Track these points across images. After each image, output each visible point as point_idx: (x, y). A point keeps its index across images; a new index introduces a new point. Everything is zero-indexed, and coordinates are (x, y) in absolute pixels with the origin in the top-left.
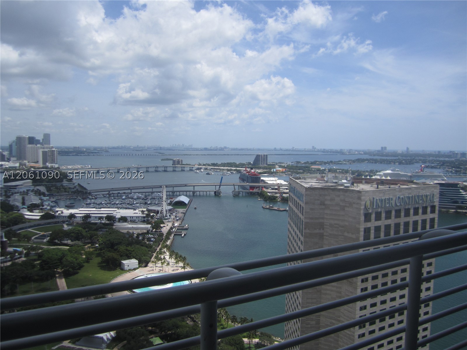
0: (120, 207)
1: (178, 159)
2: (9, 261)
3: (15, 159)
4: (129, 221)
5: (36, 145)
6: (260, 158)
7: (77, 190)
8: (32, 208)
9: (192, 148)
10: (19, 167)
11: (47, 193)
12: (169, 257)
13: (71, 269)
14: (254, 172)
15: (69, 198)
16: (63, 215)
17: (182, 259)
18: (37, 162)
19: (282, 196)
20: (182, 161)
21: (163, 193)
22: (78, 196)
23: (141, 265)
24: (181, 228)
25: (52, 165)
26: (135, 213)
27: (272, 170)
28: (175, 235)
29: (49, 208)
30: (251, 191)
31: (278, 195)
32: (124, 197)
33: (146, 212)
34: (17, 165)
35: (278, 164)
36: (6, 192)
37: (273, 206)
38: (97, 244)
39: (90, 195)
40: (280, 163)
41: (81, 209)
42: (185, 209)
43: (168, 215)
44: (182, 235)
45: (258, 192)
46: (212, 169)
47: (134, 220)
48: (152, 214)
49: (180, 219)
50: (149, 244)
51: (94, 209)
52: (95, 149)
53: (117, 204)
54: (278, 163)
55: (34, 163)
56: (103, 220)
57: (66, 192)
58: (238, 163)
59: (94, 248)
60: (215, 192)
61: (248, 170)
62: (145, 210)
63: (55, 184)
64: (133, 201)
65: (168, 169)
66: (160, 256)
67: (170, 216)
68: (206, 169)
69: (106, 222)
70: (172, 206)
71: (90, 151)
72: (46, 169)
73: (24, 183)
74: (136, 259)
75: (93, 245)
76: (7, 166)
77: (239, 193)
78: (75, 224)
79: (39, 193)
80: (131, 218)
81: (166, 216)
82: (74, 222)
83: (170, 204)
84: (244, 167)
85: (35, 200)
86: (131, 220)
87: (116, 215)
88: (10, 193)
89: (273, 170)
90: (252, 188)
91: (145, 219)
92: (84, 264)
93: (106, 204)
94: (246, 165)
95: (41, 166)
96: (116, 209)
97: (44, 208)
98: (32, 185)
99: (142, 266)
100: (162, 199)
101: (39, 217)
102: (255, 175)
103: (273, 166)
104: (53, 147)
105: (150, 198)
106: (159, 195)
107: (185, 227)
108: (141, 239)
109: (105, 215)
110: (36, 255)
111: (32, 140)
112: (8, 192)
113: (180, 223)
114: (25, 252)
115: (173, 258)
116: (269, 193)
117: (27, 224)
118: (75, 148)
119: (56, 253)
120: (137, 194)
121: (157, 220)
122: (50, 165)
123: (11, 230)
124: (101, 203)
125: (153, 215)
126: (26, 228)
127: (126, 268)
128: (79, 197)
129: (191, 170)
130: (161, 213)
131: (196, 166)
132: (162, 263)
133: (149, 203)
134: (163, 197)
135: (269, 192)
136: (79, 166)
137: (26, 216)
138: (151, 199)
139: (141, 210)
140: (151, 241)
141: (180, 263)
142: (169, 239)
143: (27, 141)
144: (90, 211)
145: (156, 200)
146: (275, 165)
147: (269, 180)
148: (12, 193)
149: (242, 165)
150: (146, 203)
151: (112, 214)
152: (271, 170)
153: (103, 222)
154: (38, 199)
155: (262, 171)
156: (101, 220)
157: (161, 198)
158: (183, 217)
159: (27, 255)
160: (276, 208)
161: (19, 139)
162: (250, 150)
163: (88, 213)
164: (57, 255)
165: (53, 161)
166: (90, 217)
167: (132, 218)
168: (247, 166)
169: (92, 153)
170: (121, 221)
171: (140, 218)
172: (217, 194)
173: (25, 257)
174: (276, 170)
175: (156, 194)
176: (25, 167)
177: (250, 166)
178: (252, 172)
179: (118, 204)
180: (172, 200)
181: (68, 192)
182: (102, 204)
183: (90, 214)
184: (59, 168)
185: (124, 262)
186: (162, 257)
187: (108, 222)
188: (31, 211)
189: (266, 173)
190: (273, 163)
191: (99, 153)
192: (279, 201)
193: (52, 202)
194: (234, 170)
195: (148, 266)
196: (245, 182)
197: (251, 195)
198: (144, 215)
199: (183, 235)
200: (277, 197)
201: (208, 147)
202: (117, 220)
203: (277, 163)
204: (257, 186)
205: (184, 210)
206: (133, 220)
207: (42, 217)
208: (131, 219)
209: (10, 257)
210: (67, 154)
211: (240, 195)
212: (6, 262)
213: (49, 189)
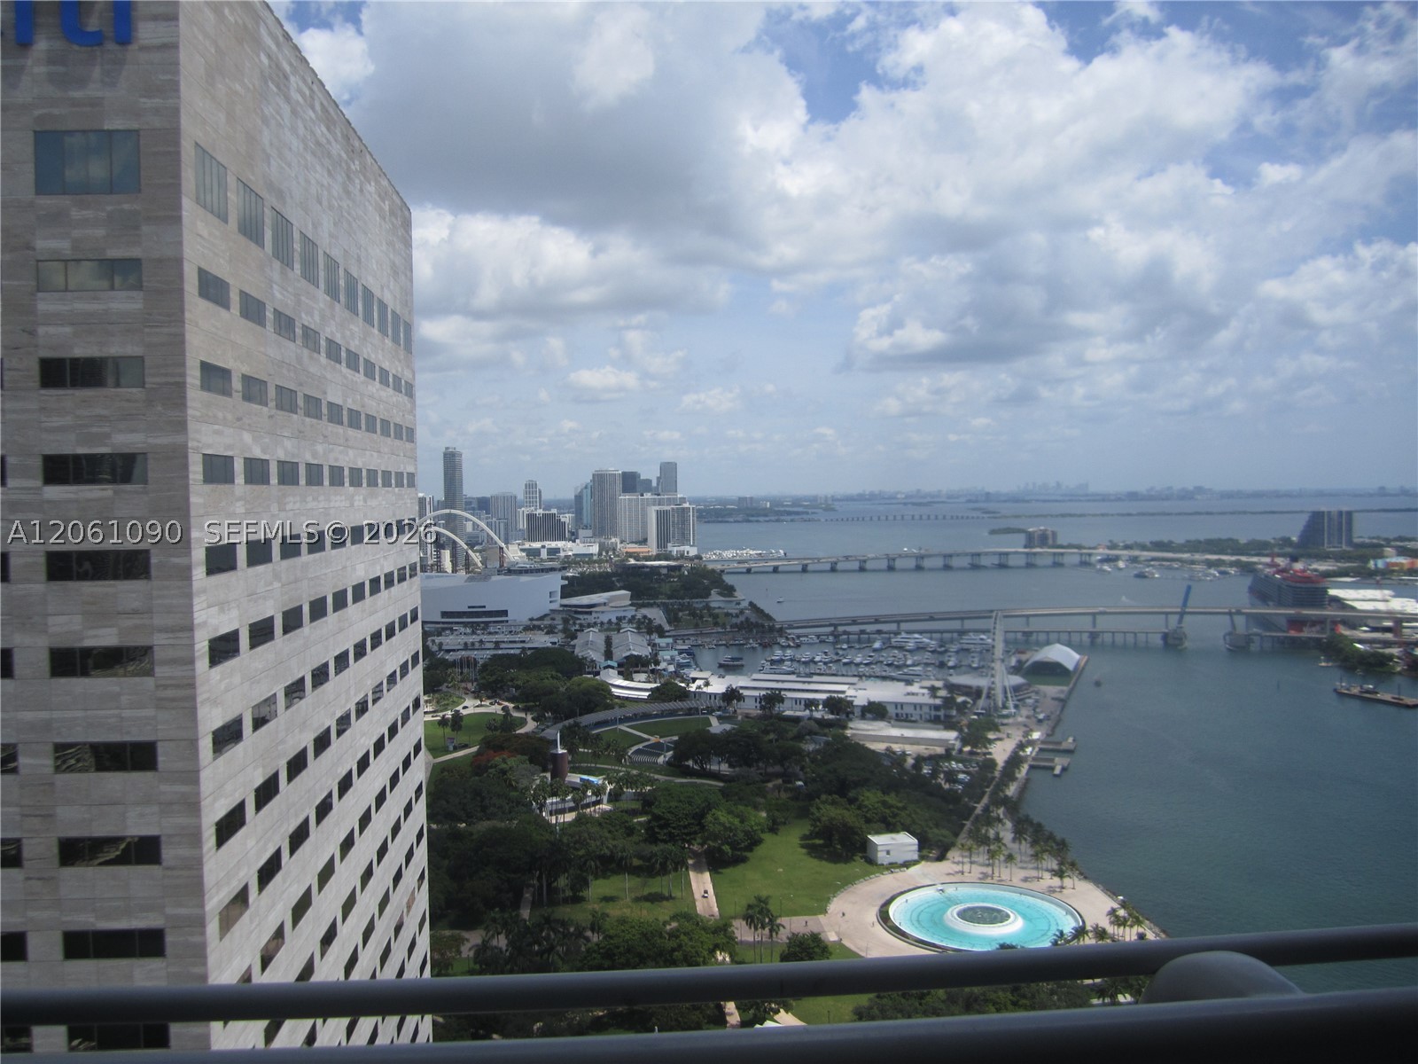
0: (867, 674)
1: (1042, 528)
2: (571, 810)
3: (589, 532)
4: (891, 718)
5: (642, 495)
6: (1323, 523)
7: (747, 619)
8: (629, 667)
9: (1087, 495)
10: (600, 554)
11: (667, 627)
12: (1012, 835)
13: (726, 848)
14: (1304, 571)
15: (724, 642)
16: (709, 690)
17: (1055, 847)
18: (644, 541)
19: (1411, 654)
20: (1054, 534)
21: (994, 634)
22: (748, 639)
23: (925, 852)
24: (1051, 747)
25: (682, 548)
26: (908, 694)
27: (1371, 564)
28: (1032, 767)
29: (672, 668)
30: (1293, 633)
31: (1395, 651)
32: (877, 645)
33: (943, 693)
34: (595, 549)
35: (1393, 543)
36: (565, 621)
37: (1374, 688)
38: (800, 780)
39: (781, 636)
40: (1401, 539)
41: (756, 676)
42: (1065, 688)
43: (1011, 704)
44: (1052, 769)
45: (1319, 640)
46: (1154, 559)
47: (907, 715)
48: (960, 699)
49: (1048, 718)
50: (950, 790)
51: (793, 677)
52: (797, 502)
53: (858, 665)
54: (1396, 539)
55: (636, 543)
56: (817, 710)
57: (716, 624)
58: (1243, 541)
59: (790, 790)
60: (1165, 637)
61: (1281, 562)
62: (939, 684)
63: (689, 603)
64: (905, 655)
65: (1012, 561)
66: (983, 831)
67: (1016, 707)
68: (1134, 560)
69: (826, 717)
70: (1023, 676)
71: (782, 509)
72: (666, 559)
73: (612, 599)
74: (913, 834)
75: (790, 782)
76: (570, 553)
77: (1248, 639)
78: (740, 718)
79: (647, 627)
80: (899, 707)
81: (1005, 707)
82: (738, 711)
83: (1017, 669)
84: (1266, 552)
85: (637, 645)
86: (897, 715)
87: (855, 697)
88: (574, 624)
89: (1376, 565)
90: (1297, 623)
91: (938, 713)
92: (763, 836)
93: (825, 663)
94: (1274, 546)
95: (654, 551)
96: (855, 680)
97: (658, 668)
98: (631, 605)
99: (928, 857)
100: (993, 654)
101: (647, 694)
102: (1308, 579)
103: (1376, 549)
104: (683, 500)
105: (954, 648)
106: (982, 639)
107: (1064, 746)
108: (928, 773)
109: (824, 696)
110: (638, 800)
111: (630, 482)
112: (571, 622)
113: (1050, 732)
114: (609, 787)
115: (1025, 840)
116: (1360, 642)
117: (617, 713)
118: (742, 500)
119: (689, 797)
120: (916, 636)
121: (975, 717)
122: (675, 549)
123: (577, 725)
124: (812, 661)
125: (965, 703)
126: (613, 722)
127: (882, 857)
128: (751, 641)
129: (1084, 564)
130: (988, 697)
131: (1101, 551)
132: (992, 855)
133: (951, 664)
134: (993, 647)
135: (1361, 639)
136: (751, 552)
137: (613, 690)
138: (957, 652)
139: (928, 683)
140: (956, 781)
141: (1045, 857)
142: (1014, 779)
143: (619, 486)
144: (783, 681)
145: (972, 654)
146: (1382, 546)
147: (1360, 597)
148: (581, 625)
149: (1260, 548)
150: (942, 665)
151: (843, 692)
152: (1368, 562)
153: (818, 715)
154: (645, 643)
155: (1331, 568)
156: (811, 711)
157: (989, 650)
158: (1058, 713)
159: (615, 797)
160: (1388, 697)
161: (600, 479)
162: (1289, 495)
163: (777, 689)
164: (690, 803)
165: (684, 539)
166: (782, 700)
167: (902, 708)
168: (1276, 550)
169: (789, 513)
170: (868, 715)
171: (926, 709)
172: (1172, 643)
173: (609, 801)
174: (1388, 564)
175: (973, 637)
176: (614, 553)
177: (1289, 550)
178: (1296, 571)
179: (861, 663)
180: (1023, 657)
181: (724, 626)
182: (816, 663)
183: (780, 690)
184: (699, 557)
185: (876, 839)
186: (992, 833)
187: (831, 717)
188: (628, 677)
189: (1347, 575)
190: (1374, 538)
191: (807, 513)
192: (1400, 673)
193: (681, 652)
194: (1232, 564)
195: (948, 859)
196: (1271, 603)
197: (1294, 648)
198: (938, 702)
199: (1057, 771)
200: (1391, 657)
201: (1141, 488)
202: (857, 712)
203: (1388, 541)
204: (1314, 618)
205: (1062, 692)
206: (905, 716)
207: (656, 695)
208: (899, 711)
209: (574, 800)
210: (720, 519)
211: (1254, 647)
212: (563, 811)
213: (673, 619)
